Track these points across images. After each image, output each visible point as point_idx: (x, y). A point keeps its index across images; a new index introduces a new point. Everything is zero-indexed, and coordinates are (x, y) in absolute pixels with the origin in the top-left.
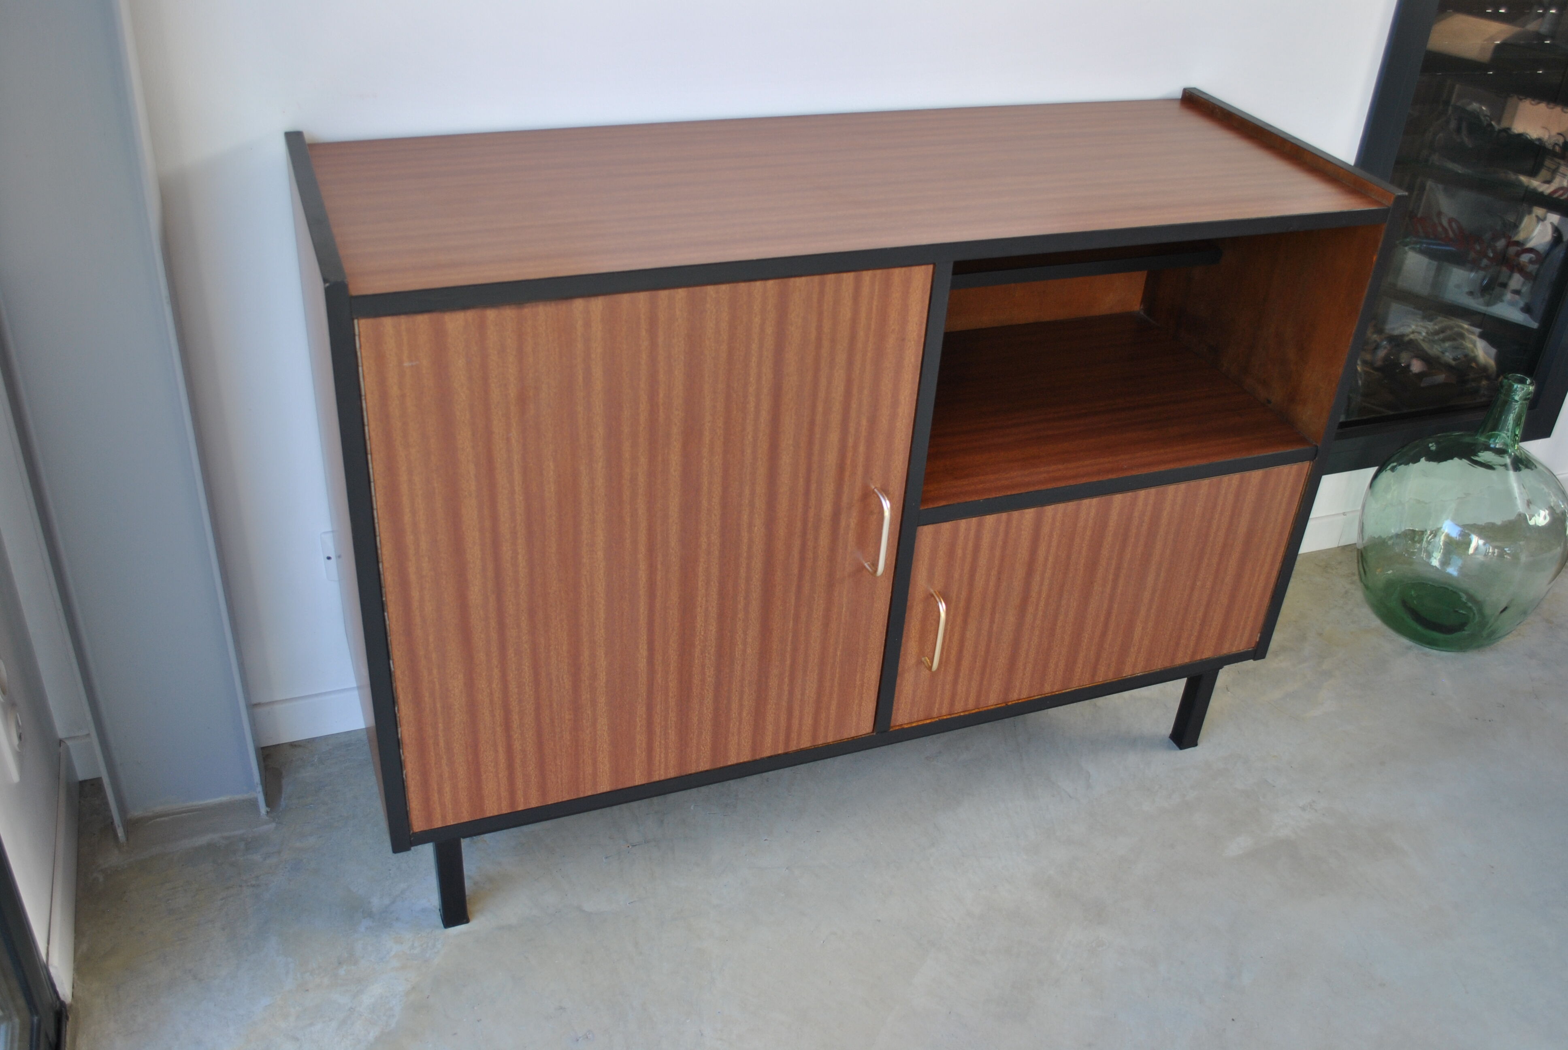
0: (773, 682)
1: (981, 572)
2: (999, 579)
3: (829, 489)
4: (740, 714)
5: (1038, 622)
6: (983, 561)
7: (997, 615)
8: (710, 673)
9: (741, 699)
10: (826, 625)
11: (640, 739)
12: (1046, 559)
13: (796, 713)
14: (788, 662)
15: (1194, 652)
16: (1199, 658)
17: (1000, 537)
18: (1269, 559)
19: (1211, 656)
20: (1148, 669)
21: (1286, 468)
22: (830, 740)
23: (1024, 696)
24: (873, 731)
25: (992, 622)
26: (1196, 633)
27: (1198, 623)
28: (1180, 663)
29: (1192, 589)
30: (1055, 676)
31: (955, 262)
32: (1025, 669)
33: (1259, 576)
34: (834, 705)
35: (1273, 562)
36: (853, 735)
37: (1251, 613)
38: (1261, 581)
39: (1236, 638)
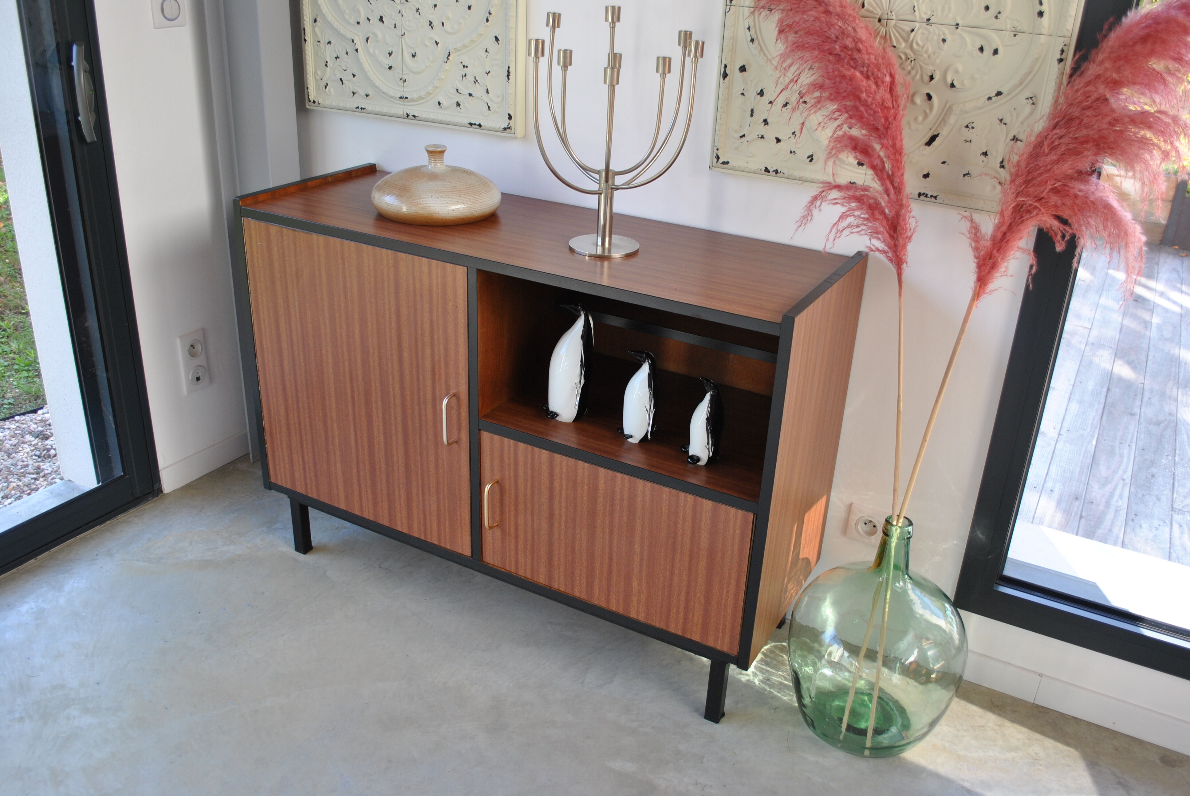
0: (414, 490)
1: (521, 481)
2: (533, 491)
3: (429, 382)
4: (400, 500)
5: (562, 538)
6: (521, 473)
7: (535, 518)
8: (383, 466)
9: (399, 491)
10: (437, 468)
11: (356, 486)
13: (428, 518)
14: (420, 481)
15: (684, 630)
16: (689, 637)
17: (529, 461)
18: (733, 582)
19: (699, 641)
20: (649, 622)
21: (733, 510)
22: (448, 547)
23: (562, 589)
24: (472, 557)
25: (533, 520)
26: (682, 614)
27: (682, 606)
28: (673, 632)
29: (672, 574)
30: (581, 585)
31: (477, 269)
32: (559, 569)
33: (727, 593)
34: (447, 525)
35: (738, 587)
36: (460, 552)
37: (727, 623)
38: (730, 598)
39: (718, 637)
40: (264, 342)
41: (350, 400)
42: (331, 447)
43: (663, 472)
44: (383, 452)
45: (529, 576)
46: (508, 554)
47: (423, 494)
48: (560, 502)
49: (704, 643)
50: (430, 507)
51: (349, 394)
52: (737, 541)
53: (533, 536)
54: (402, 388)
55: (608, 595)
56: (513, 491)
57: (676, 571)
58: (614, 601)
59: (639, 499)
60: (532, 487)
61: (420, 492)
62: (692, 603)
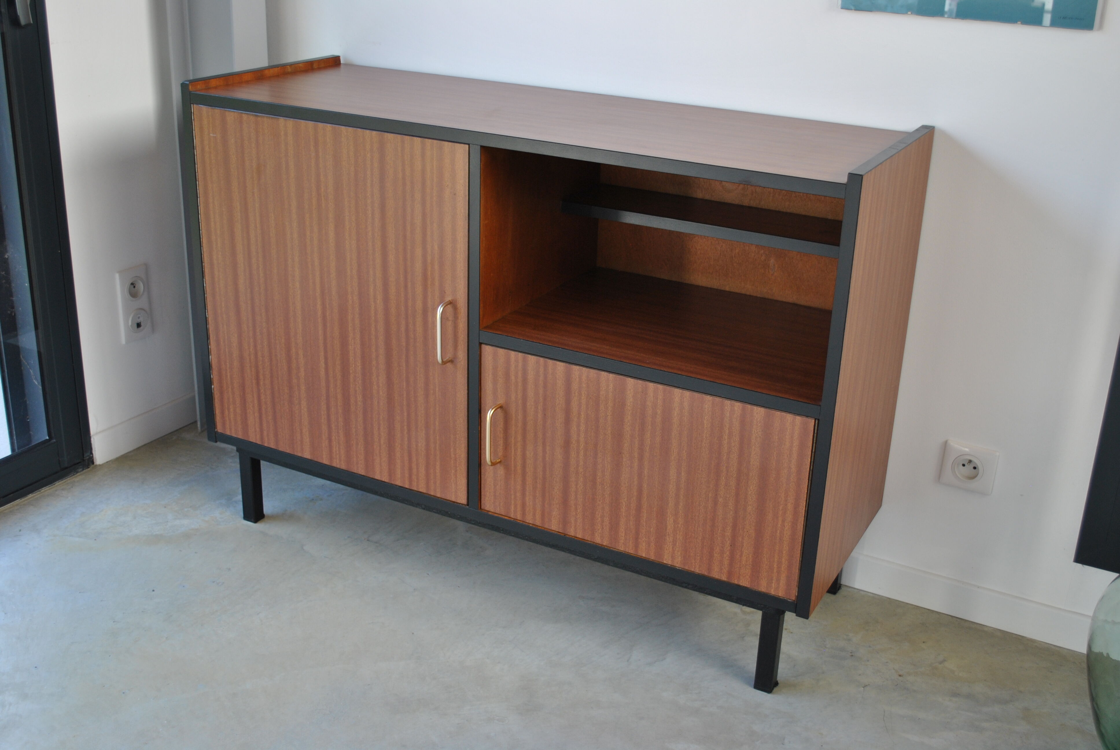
0: (398, 426)
1: (530, 403)
2: (545, 415)
3: (419, 290)
4: (379, 440)
5: (581, 470)
6: (531, 393)
7: (548, 448)
8: (360, 398)
9: (379, 429)
10: (427, 395)
11: (324, 428)
12: (579, 414)
13: (414, 459)
14: (405, 414)
15: (730, 573)
16: (736, 582)
17: (541, 378)
18: (790, 507)
19: (749, 586)
20: (687, 568)
21: (789, 417)
22: (438, 495)
23: (579, 535)
24: (468, 505)
25: (544, 451)
26: (728, 553)
27: (728, 543)
28: (717, 577)
29: (715, 503)
30: (603, 528)
31: (481, 146)
32: (576, 509)
33: (783, 521)
34: (438, 467)
35: (796, 513)
36: (453, 499)
37: (783, 560)
38: (786, 528)
39: (772, 580)
40: (215, 257)
41: (320, 320)
42: (295, 381)
43: (705, 378)
44: (360, 382)
45: (538, 523)
46: (513, 497)
47: (409, 430)
48: (578, 426)
49: (756, 588)
50: (417, 445)
51: (319, 313)
52: (795, 456)
53: (544, 471)
54: (386, 300)
55: (637, 538)
56: (520, 417)
57: (721, 500)
58: (644, 544)
59: (676, 412)
60: (544, 410)
61: (405, 427)
62: (740, 539)
